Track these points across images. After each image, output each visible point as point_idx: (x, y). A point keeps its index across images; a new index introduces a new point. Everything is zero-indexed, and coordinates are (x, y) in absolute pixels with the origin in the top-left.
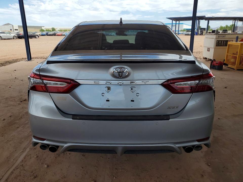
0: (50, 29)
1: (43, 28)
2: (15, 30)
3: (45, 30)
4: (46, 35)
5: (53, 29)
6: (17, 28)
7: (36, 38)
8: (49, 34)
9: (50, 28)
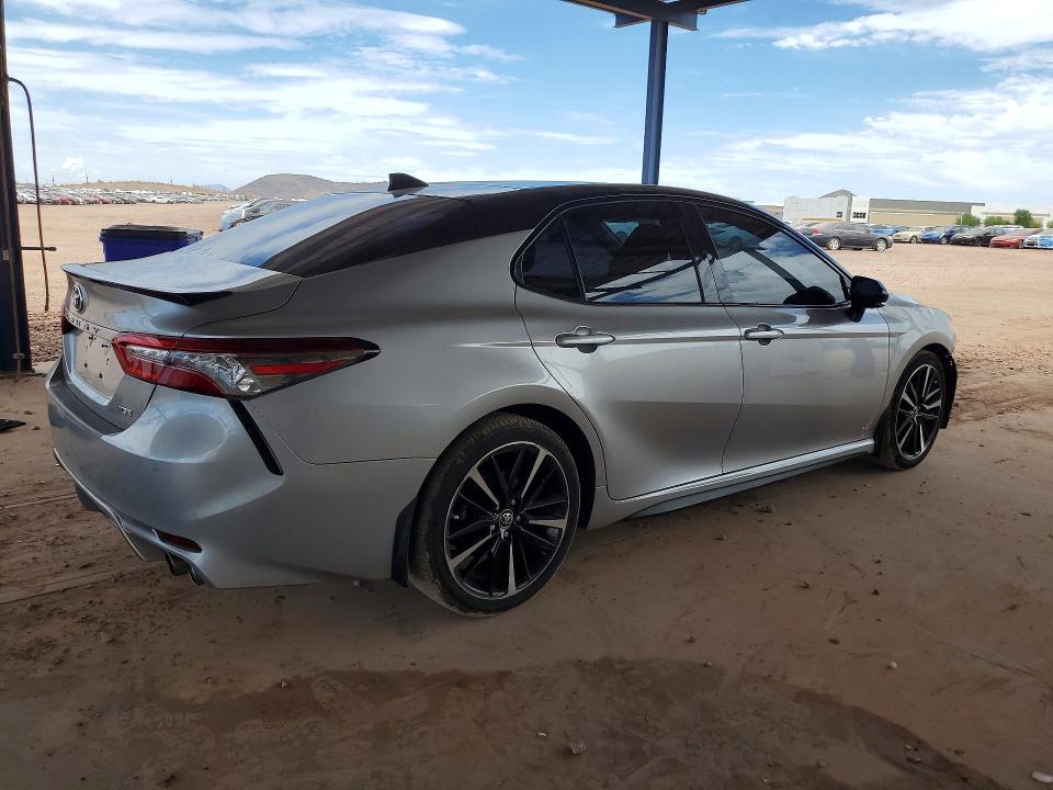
0: (1005, 218)
1: (976, 212)
2: (857, 215)
3: (983, 218)
4: (944, 241)
5: (1023, 219)
6: (865, 210)
7: (876, 250)
8: (958, 235)
9: (1008, 209)
